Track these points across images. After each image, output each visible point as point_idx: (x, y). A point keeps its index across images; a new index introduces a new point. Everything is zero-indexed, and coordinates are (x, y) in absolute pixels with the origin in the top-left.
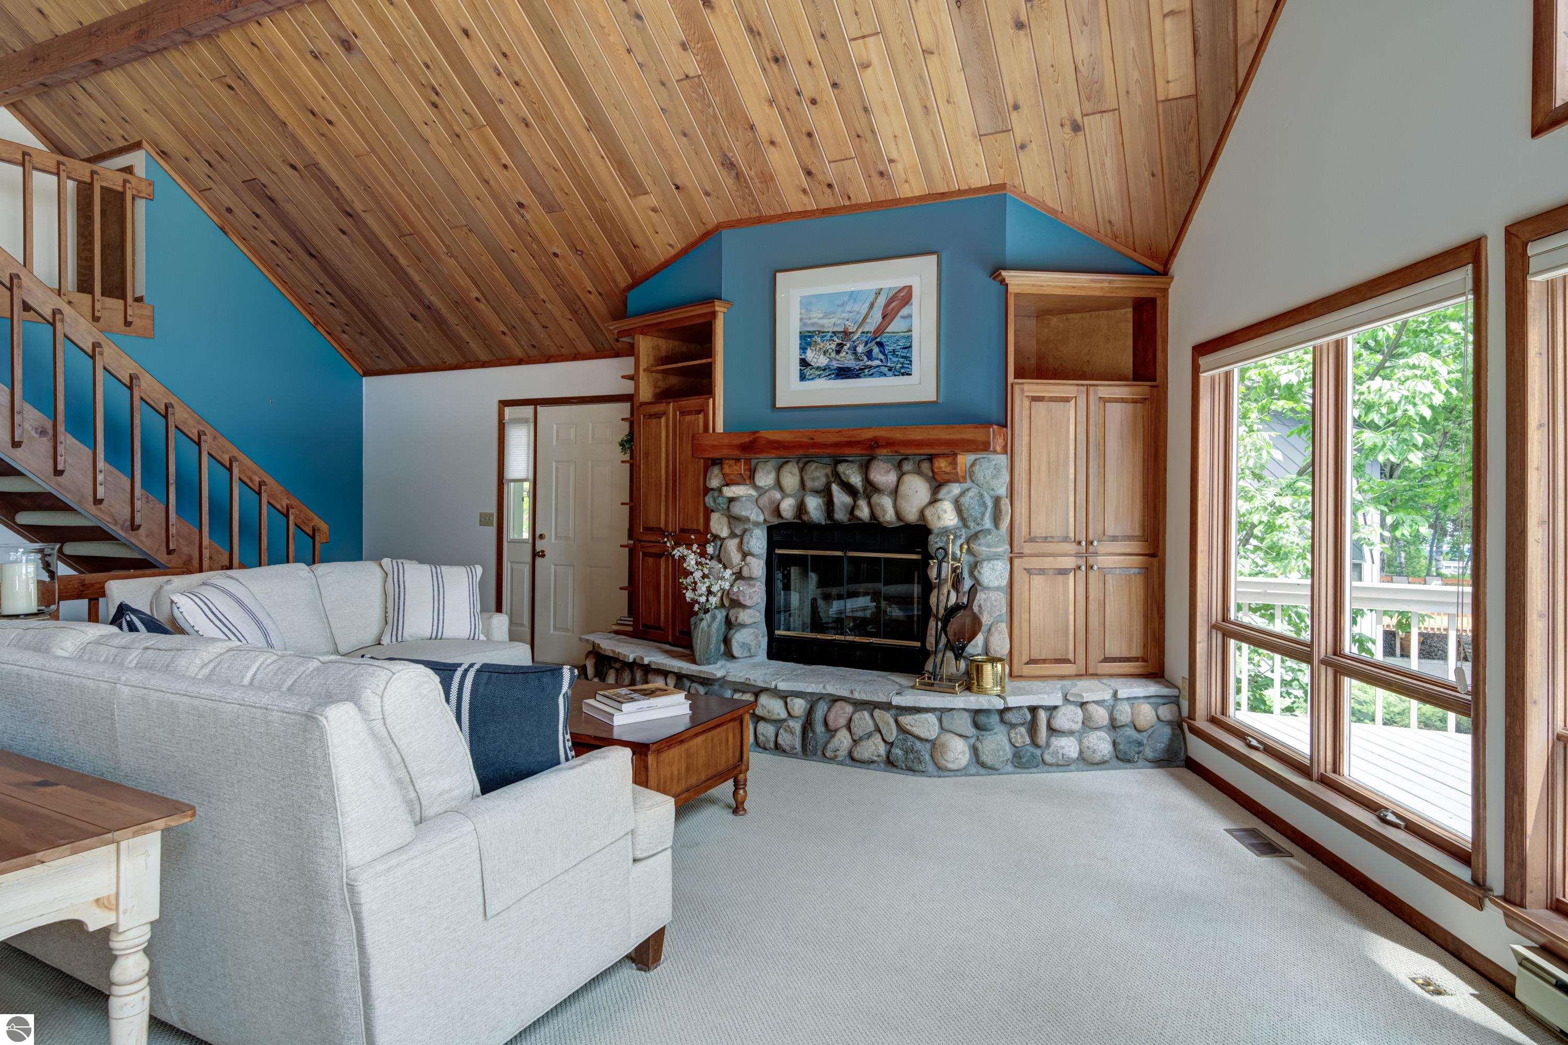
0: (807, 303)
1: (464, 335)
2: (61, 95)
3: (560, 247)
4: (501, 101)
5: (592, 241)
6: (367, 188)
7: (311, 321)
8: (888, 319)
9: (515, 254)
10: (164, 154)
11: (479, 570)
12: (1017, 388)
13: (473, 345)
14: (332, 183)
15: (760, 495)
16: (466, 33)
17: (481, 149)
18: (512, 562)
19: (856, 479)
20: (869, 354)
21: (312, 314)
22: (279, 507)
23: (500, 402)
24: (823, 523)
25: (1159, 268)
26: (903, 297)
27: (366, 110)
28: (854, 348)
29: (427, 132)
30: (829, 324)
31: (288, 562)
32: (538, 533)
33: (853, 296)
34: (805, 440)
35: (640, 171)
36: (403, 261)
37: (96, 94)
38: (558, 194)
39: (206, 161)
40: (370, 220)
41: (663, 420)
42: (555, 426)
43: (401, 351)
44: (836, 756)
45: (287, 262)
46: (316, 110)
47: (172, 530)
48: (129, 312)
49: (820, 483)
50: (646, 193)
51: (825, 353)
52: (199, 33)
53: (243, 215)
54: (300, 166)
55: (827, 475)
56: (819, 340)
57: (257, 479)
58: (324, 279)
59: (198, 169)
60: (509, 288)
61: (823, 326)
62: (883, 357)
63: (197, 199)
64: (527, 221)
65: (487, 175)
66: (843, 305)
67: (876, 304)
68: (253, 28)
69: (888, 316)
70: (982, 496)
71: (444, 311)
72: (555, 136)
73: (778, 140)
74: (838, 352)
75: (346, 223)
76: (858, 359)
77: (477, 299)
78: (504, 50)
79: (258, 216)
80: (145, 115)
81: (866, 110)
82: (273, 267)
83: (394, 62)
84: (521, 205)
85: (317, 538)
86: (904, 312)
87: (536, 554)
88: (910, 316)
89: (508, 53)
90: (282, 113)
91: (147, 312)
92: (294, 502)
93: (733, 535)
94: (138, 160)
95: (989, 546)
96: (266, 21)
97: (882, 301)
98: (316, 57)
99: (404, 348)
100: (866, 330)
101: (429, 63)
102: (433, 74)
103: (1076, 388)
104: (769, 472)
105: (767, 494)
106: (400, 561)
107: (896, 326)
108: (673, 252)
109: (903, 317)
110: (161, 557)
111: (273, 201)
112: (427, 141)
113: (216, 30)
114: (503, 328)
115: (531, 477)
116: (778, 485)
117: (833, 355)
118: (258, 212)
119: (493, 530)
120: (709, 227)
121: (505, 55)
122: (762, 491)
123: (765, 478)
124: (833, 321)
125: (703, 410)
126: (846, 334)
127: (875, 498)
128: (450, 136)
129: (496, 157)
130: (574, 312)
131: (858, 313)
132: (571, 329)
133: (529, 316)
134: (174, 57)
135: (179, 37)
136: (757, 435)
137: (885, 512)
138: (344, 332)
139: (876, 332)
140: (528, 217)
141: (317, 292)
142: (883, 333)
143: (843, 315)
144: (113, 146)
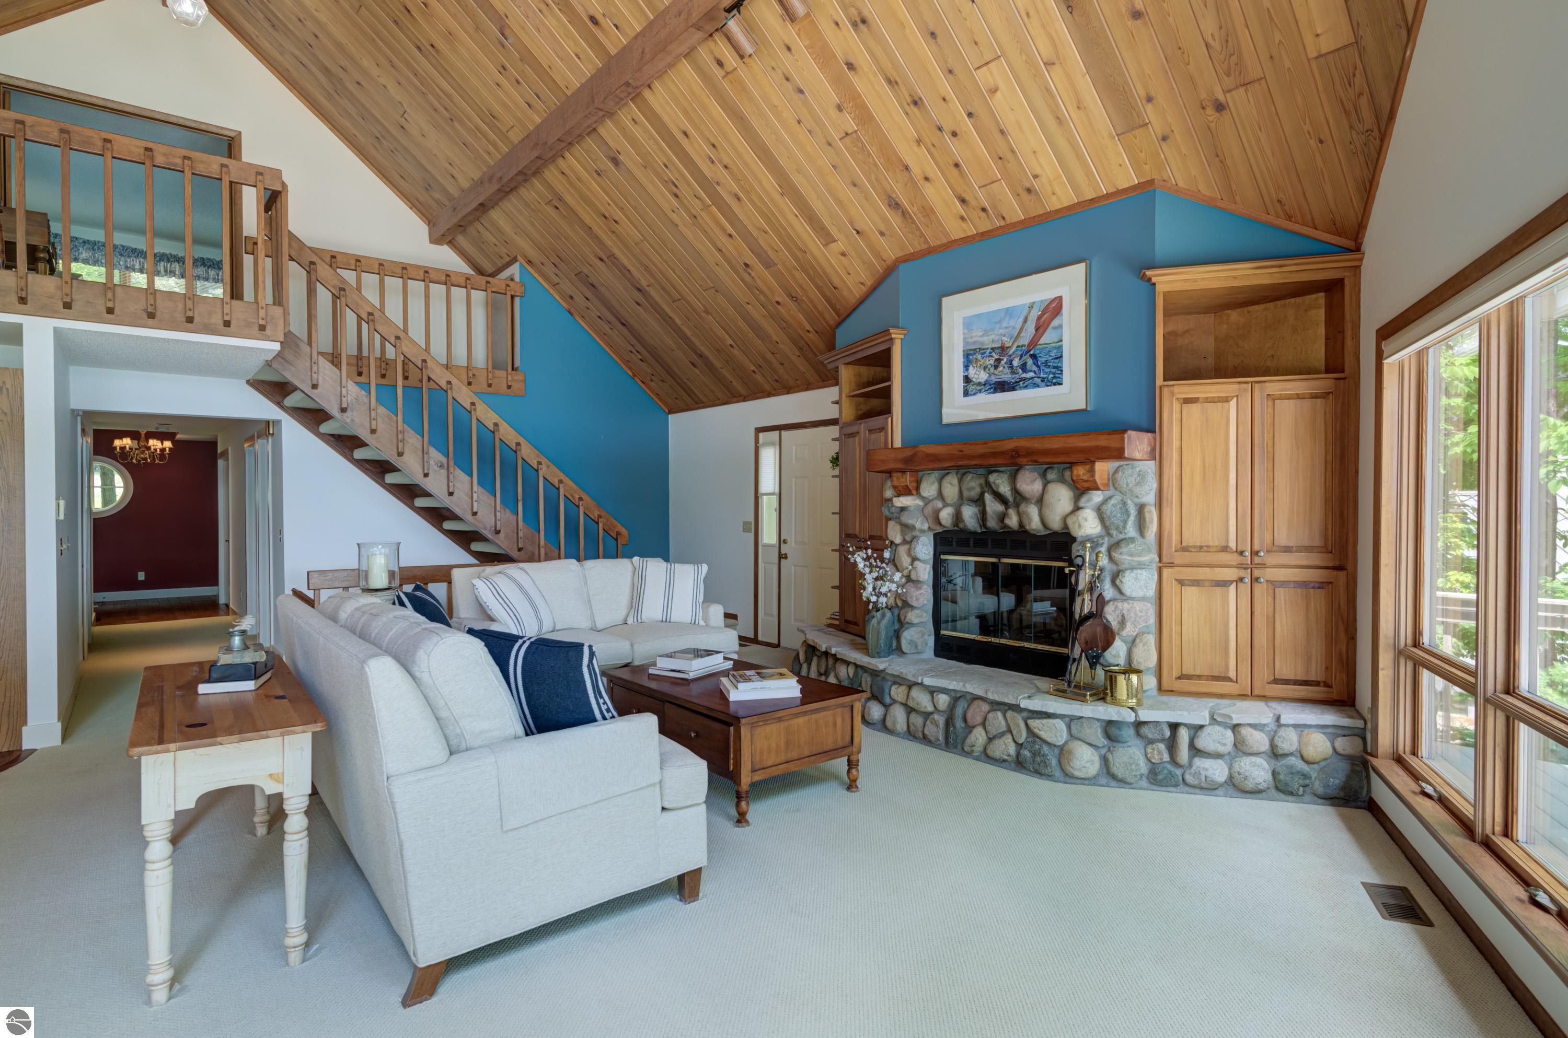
0: (969, 323)
1: (728, 376)
2: (471, 230)
3: (781, 296)
4: (718, 184)
5: (801, 287)
6: (647, 268)
7: (631, 374)
8: (1041, 331)
9: (750, 306)
10: (530, 262)
11: (705, 568)
12: (1165, 390)
13: (735, 383)
14: (625, 268)
15: (926, 504)
16: (685, 134)
17: (712, 224)
18: (765, 563)
19: (1005, 489)
20: (1024, 367)
21: (630, 368)
22: (592, 517)
23: (756, 429)
24: (979, 531)
25: (1349, 244)
26: (1054, 308)
27: (635, 208)
28: (1010, 362)
29: (674, 217)
30: (989, 341)
31: (559, 558)
32: (782, 539)
33: (1009, 312)
34: (955, 452)
35: (827, 222)
36: (678, 321)
37: (489, 227)
38: (770, 253)
39: (553, 264)
40: (653, 293)
41: (857, 438)
42: (794, 448)
43: (689, 392)
44: (972, 751)
45: (610, 332)
46: (607, 215)
47: (521, 534)
48: (510, 378)
49: (975, 493)
50: (835, 241)
51: (985, 368)
52: (530, 172)
53: (579, 298)
54: (605, 258)
55: (981, 485)
56: (979, 357)
57: (577, 496)
58: (634, 341)
59: (549, 270)
60: (751, 335)
61: (983, 344)
63: (552, 291)
64: (753, 278)
65: (720, 246)
66: (1000, 322)
67: (1029, 318)
68: (560, 161)
69: (1040, 328)
70: (1124, 503)
71: (711, 358)
72: (759, 204)
73: (931, 175)
74: (996, 367)
75: (639, 297)
76: (1013, 373)
77: (731, 346)
78: (713, 141)
79: (587, 299)
80: (515, 237)
81: (1002, 132)
82: (603, 335)
83: (645, 167)
84: (747, 265)
85: (619, 541)
86: (1055, 323)
87: (782, 557)
88: (1060, 326)
89: (716, 144)
90: (588, 221)
91: (521, 378)
92: (603, 514)
93: (905, 542)
94: (514, 270)
95: (1131, 555)
96: (567, 155)
97: (1035, 313)
98: (599, 175)
99: (691, 390)
100: (1020, 344)
101: (667, 163)
102: (670, 171)
103: (1237, 386)
104: (933, 483)
105: (931, 504)
106: (645, 559)
107: (1048, 338)
108: (864, 289)
109: (1054, 328)
110: (514, 554)
111: (594, 286)
112: (677, 225)
113: (538, 168)
114: (753, 368)
115: (777, 491)
116: (940, 495)
117: (992, 370)
118: (588, 296)
119: (752, 535)
120: (889, 262)
121: (714, 146)
122: (927, 501)
123: (929, 489)
124: (992, 337)
125: (883, 429)
126: (1003, 349)
127: (1023, 507)
128: (690, 218)
129: (723, 229)
130: (800, 349)
131: (1014, 328)
132: (801, 365)
133: (769, 356)
134: (523, 191)
135: (520, 178)
136: (918, 449)
137: (1030, 520)
138: (652, 380)
139: (1029, 345)
140: (753, 274)
141: (631, 352)
142: (1036, 345)
143: (1001, 331)
144: (504, 262)
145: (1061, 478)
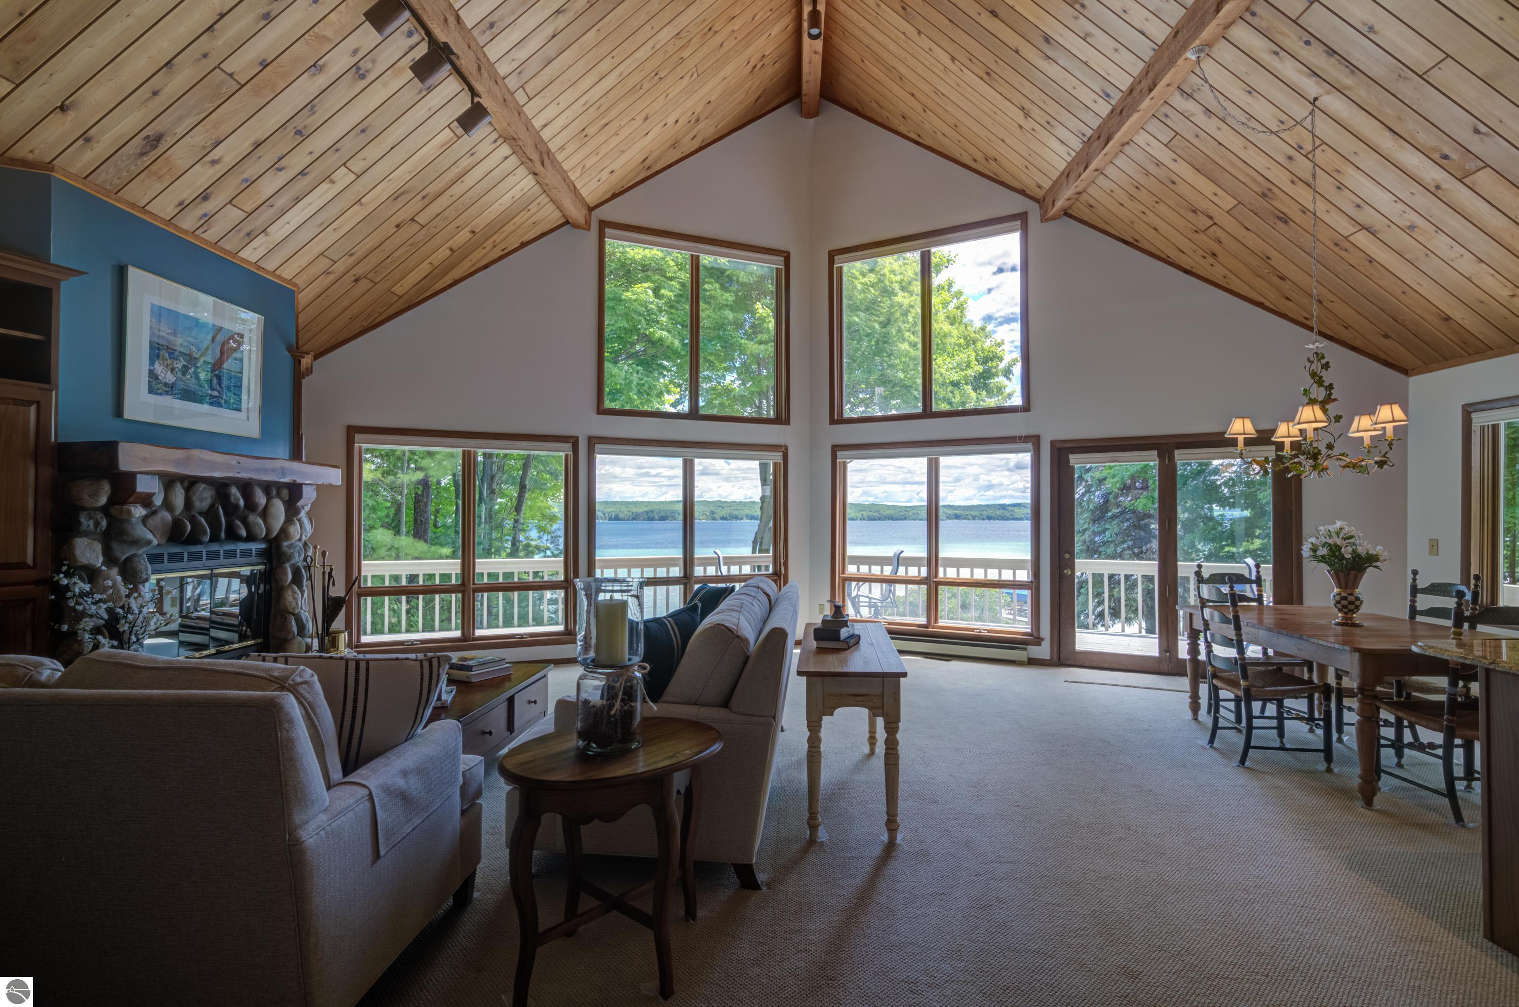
0: (159, 313)
8: (224, 356)
15: (149, 516)
20: (209, 383)
26: (237, 342)
33: (199, 324)
49: (207, 504)
51: (173, 370)
55: (212, 497)
56: (167, 355)
61: (171, 342)
62: (220, 390)
66: (190, 329)
67: (216, 340)
69: (223, 353)
74: (184, 374)
86: (237, 354)
88: (241, 360)
93: (110, 563)
97: (220, 338)
100: (207, 360)
105: (157, 515)
107: (230, 365)
109: (236, 359)
116: (166, 505)
117: (180, 374)
120: (33, 158)
122: (150, 511)
124: (181, 340)
125: (34, 402)
126: (191, 358)
127: (252, 518)
131: (201, 341)
139: (214, 364)
142: (220, 367)
143: (189, 339)
145: (278, 495)
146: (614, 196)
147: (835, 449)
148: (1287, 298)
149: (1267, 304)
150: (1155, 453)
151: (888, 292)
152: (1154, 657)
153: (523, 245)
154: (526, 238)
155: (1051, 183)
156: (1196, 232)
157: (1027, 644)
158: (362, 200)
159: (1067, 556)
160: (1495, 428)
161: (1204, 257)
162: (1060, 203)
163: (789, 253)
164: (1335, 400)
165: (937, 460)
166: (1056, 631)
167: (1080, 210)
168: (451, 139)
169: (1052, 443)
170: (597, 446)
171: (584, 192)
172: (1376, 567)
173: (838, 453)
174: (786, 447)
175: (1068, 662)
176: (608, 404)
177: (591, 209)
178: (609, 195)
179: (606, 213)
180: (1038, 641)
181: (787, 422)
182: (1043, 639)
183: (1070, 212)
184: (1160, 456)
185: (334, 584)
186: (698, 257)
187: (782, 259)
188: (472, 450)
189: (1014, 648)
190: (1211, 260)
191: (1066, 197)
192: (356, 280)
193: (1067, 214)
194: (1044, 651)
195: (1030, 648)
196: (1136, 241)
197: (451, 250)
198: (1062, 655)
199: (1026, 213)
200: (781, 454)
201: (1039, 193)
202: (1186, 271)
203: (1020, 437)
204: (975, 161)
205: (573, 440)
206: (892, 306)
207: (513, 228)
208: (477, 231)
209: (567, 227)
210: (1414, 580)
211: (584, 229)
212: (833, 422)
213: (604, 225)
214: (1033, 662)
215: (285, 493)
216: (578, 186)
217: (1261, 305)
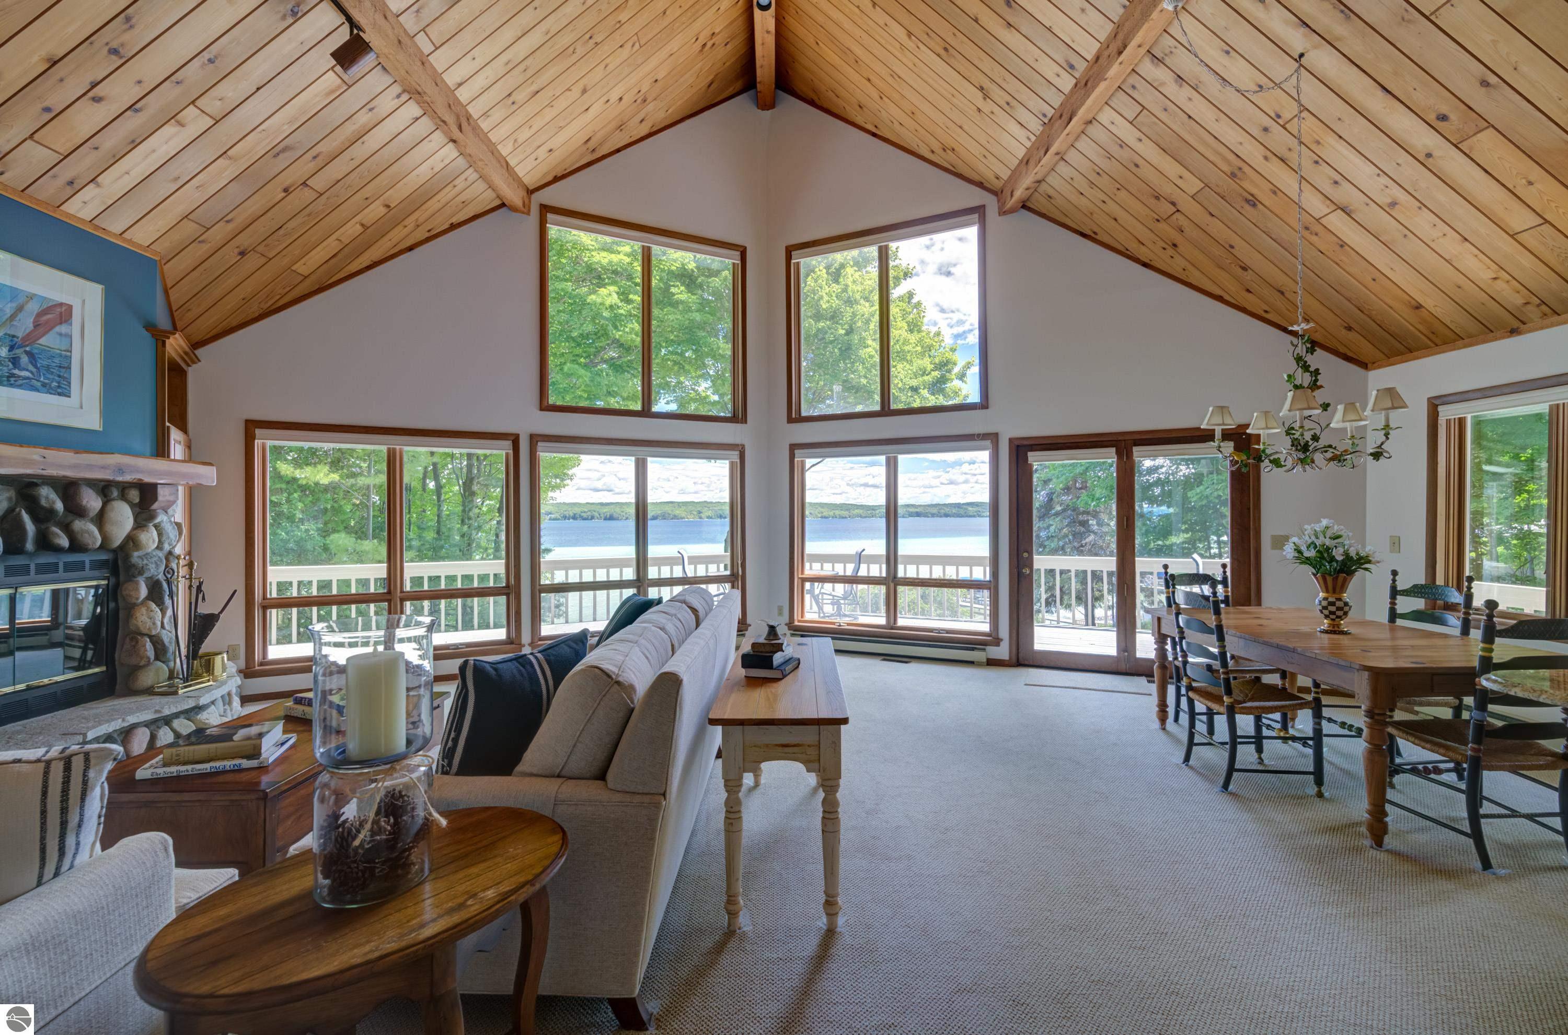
12: (170, 430)
55: (10, 499)
62: (34, 370)
70: (170, 522)
88: (69, 337)
109: (61, 334)
145: (123, 497)
146: (556, 179)
147: (793, 447)
148: (1248, 291)
149: (1227, 297)
150: (1113, 450)
151: (850, 302)
152: (1113, 657)
153: (453, 227)
154: (455, 220)
155: (1009, 172)
156: (1158, 221)
157: (986, 645)
158: (229, 153)
159: (1025, 555)
160: (1461, 422)
161: (1164, 249)
162: (1019, 193)
163: (745, 248)
164: (1321, 387)
165: (896, 459)
166: (1015, 632)
167: (1039, 202)
168: (339, 87)
169: (1011, 440)
170: (539, 444)
171: (521, 171)
172: (1366, 569)
173: (796, 452)
174: (743, 446)
175: (1026, 663)
176: (552, 400)
177: (531, 192)
178: (550, 178)
179: (549, 196)
180: (997, 642)
181: (744, 420)
182: (1002, 640)
183: (1029, 204)
184: (1119, 454)
185: (204, 599)
186: (649, 249)
187: (738, 253)
188: (398, 447)
189: (973, 649)
190: (1170, 251)
191: (1025, 186)
192: (242, 254)
193: (1024, 206)
194: (1002, 652)
195: (988, 648)
196: (1095, 233)
197: (362, 225)
198: (1021, 655)
199: (984, 206)
200: (737, 453)
201: (998, 185)
202: (1145, 265)
203: (979, 435)
204: (933, 152)
205: (513, 438)
206: (854, 315)
207: (438, 206)
208: (392, 205)
209: (503, 210)
210: (1394, 581)
211: (523, 213)
212: (790, 420)
213: (545, 209)
214: (992, 663)
215: (134, 495)
216: (512, 163)
217: (1220, 299)
